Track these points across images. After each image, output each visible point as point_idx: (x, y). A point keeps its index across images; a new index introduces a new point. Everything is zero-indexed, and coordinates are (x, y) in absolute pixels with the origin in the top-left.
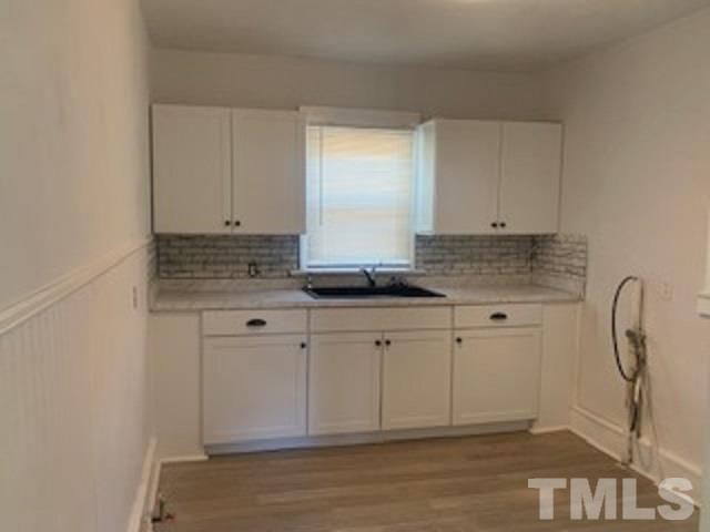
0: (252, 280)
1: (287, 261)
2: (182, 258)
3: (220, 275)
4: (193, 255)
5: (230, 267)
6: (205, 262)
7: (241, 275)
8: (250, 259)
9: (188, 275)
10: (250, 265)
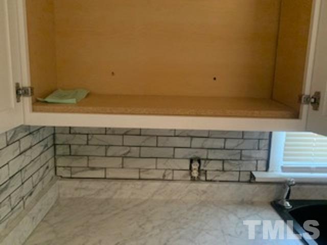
0: (194, 185)
1: (249, 158)
2: (89, 150)
3: (143, 176)
4: (108, 146)
5: (161, 164)
6: (124, 157)
7: (177, 175)
8: (193, 153)
9: (100, 174)
10: (192, 161)
